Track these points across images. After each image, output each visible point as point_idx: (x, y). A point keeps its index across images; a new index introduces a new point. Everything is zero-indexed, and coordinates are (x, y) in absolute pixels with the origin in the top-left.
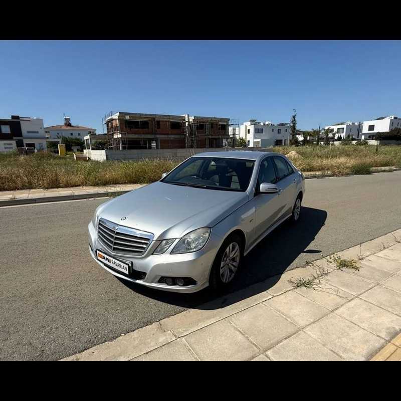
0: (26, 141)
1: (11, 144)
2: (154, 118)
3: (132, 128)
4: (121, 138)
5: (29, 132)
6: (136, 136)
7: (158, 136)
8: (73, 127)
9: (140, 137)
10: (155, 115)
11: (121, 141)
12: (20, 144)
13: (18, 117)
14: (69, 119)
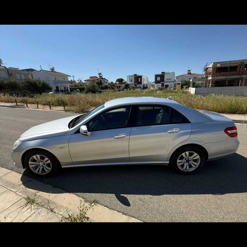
0: (165, 84)
1: (159, 85)
2: (243, 63)
3: (221, 72)
4: (212, 79)
5: (167, 79)
6: (224, 77)
7: (243, 76)
8: (192, 74)
9: (227, 78)
10: (244, 60)
11: (211, 82)
12: (163, 85)
13: (164, 72)
14: (190, 70)
